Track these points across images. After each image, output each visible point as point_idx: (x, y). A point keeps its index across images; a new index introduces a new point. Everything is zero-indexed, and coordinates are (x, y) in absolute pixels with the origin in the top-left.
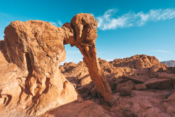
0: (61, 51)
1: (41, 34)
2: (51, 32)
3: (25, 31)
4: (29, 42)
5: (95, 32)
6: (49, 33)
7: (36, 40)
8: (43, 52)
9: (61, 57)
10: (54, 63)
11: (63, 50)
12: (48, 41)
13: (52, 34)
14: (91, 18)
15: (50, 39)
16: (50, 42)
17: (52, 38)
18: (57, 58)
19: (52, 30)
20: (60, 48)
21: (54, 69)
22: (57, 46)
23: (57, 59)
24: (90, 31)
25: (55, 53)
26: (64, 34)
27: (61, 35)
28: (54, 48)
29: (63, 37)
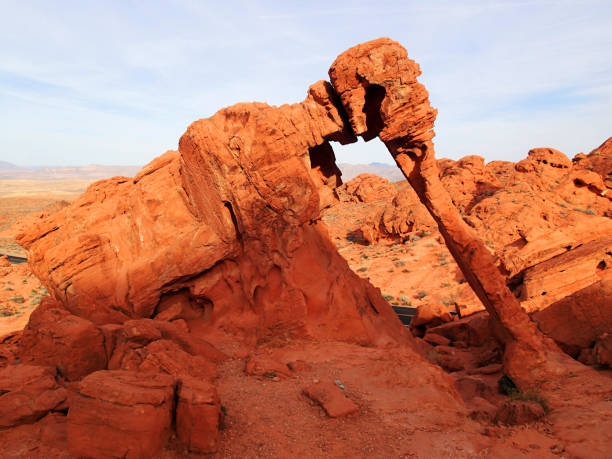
0: (300, 192)
1: (247, 149)
2: (269, 140)
3: (216, 152)
4: (227, 176)
5: (413, 106)
6: (264, 144)
7: (240, 170)
8: (258, 200)
9: (303, 207)
10: (287, 225)
12: (267, 168)
13: (272, 146)
15: (270, 163)
16: (271, 170)
17: (273, 160)
18: (293, 212)
19: (273, 132)
20: (296, 182)
21: (290, 241)
22: (287, 179)
24: (387, 111)
26: (307, 134)
27: (297, 141)
28: (282, 185)
29: (305, 144)
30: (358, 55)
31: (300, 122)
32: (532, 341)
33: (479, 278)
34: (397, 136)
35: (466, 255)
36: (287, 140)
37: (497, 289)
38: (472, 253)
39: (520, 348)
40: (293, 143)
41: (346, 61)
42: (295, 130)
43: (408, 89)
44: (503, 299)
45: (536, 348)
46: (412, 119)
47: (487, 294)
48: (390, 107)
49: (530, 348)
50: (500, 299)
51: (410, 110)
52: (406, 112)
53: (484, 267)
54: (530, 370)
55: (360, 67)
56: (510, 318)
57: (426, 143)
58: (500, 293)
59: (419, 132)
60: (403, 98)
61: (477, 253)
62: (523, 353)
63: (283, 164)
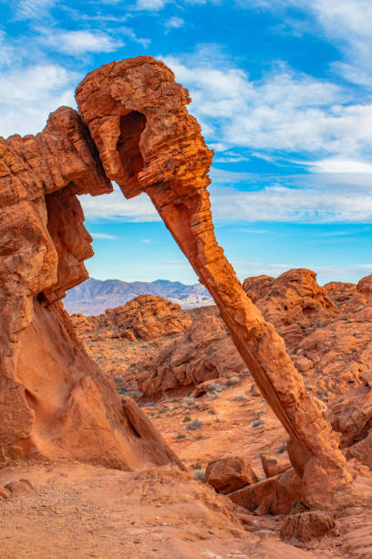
0: (30, 249)
5: (181, 140)
9: (35, 270)
10: (9, 295)
11: (39, 242)
14: (147, 84)
18: (20, 276)
20: (25, 235)
21: (14, 318)
22: (13, 230)
23: (21, 281)
24: (147, 145)
25: (10, 258)
26: (43, 172)
27: (28, 180)
28: (6, 238)
29: (40, 185)
30: (112, 74)
31: (34, 157)
32: (335, 457)
33: (268, 373)
34: (160, 176)
35: (251, 343)
36: (14, 178)
37: (289, 387)
38: (259, 340)
39: (319, 464)
40: (23, 183)
41: (97, 80)
42: (27, 167)
43: (174, 119)
44: (299, 401)
45: (339, 464)
46: (178, 157)
47: (279, 394)
48: (150, 140)
49: (331, 464)
50: (294, 401)
51: (177, 147)
52: (172, 148)
53: (274, 358)
54: (332, 494)
55: (114, 87)
56: (307, 426)
57: (199, 191)
58: (295, 392)
59: (190, 175)
60: (167, 129)
61: (266, 340)
62: (324, 471)
63: (8, 210)
